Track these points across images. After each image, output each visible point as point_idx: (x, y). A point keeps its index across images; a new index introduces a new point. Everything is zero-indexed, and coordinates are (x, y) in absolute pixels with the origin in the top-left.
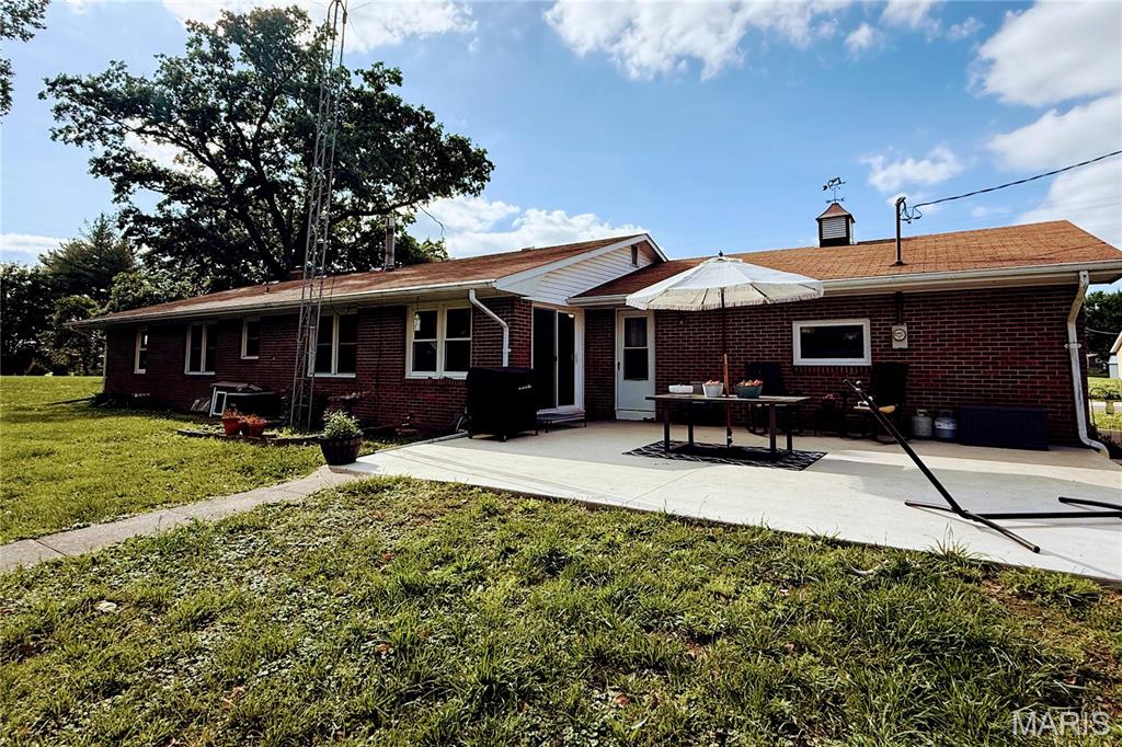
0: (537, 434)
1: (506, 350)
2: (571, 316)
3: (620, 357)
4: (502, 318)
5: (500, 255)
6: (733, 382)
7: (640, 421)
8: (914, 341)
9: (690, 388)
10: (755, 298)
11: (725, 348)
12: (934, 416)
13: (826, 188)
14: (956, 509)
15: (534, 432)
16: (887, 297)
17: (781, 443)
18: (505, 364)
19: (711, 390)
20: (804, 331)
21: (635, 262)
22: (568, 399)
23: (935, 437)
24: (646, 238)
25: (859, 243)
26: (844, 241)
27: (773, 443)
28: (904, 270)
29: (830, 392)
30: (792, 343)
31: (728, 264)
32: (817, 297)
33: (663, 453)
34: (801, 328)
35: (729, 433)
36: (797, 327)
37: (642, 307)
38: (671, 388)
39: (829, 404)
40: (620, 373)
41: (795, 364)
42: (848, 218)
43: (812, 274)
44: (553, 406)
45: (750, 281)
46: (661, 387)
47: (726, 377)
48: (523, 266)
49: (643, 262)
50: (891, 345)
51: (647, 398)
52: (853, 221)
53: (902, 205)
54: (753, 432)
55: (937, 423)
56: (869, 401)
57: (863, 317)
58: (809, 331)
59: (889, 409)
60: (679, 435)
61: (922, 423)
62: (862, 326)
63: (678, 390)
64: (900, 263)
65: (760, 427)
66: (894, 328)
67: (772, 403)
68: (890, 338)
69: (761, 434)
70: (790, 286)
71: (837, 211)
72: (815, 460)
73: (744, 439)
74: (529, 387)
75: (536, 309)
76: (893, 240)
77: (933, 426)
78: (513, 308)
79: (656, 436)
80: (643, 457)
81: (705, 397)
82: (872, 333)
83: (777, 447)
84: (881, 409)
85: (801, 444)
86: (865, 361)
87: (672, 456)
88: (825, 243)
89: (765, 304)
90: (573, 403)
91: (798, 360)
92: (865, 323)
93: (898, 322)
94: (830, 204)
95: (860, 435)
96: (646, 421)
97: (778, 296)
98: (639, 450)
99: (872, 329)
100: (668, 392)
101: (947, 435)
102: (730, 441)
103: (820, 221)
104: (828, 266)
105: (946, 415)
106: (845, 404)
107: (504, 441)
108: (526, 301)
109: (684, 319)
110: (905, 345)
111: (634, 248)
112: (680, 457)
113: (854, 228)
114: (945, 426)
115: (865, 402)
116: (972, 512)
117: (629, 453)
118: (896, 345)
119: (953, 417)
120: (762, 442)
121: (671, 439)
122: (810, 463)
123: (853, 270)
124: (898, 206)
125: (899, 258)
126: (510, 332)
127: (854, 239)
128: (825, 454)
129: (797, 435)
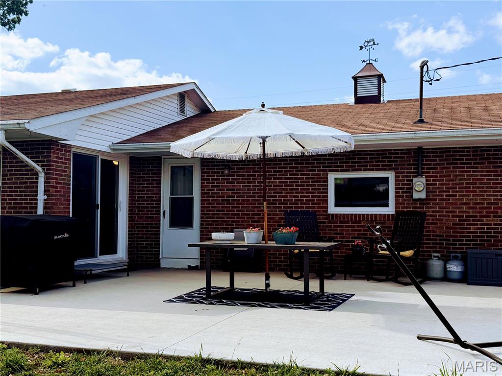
0: (74, 285)
1: (41, 197)
2: (116, 163)
3: (165, 205)
4: (37, 162)
5: (35, 95)
6: (272, 229)
7: (183, 270)
8: (431, 192)
9: (231, 235)
10: (293, 149)
11: (264, 196)
12: (446, 259)
13: (361, 48)
14: (457, 340)
15: (71, 283)
16: (408, 151)
17: (314, 286)
18: (40, 211)
19: (251, 237)
20: (338, 182)
21: (182, 111)
22: (110, 247)
23: (446, 278)
24: (193, 87)
25: (389, 102)
26: (375, 99)
27: (307, 286)
28: (424, 127)
29: (360, 238)
30: (327, 193)
31: (269, 115)
32: (348, 150)
33: (204, 299)
34: (336, 179)
35: (268, 278)
36: (332, 178)
37: (187, 155)
38: (214, 235)
39: (357, 250)
40: (165, 222)
41: (329, 212)
42: (380, 77)
43: (346, 128)
44: (93, 255)
45: (289, 132)
46: (205, 235)
47: (266, 224)
48: (61, 108)
49: (190, 111)
50: (412, 196)
51: (190, 245)
52: (384, 81)
53: (425, 67)
54: (291, 277)
55: (448, 266)
56: (387, 244)
57: (389, 169)
58: (342, 182)
59: (408, 253)
60: (221, 281)
61: (436, 266)
62: (387, 178)
63: (220, 237)
64: (421, 121)
65: (296, 271)
66: (415, 180)
67: (307, 249)
68: (410, 189)
69: (297, 279)
70: (325, 138)
71: (370, 70)
72: (344, 301)
73: (281, 283)
74: (66, 235)
75: (76, 155)
76: (416, 100)
77: (445, 268)
78: (50, 153)
79: (198, 283)
80: (184, 304)
81: (246, 243)
82: (396, 185)
83: (311, 290)
84: (402, 253)
85: (333, 287)
86: (390, 210)
87: (213, 301)
88: (359, 100)
89: (303, 155)
90: (116, 253)
91: (333, 209)
92: (390, 175)
93: (417, 174)
94: (365, 64)
95: (384, 277)
96: (191, 268)
97: (315, 147)
98: (181, 297)
99: (396, 181)
100: (211, 239)
101: (456, 276)
102: (268, 285)
103: (355, 79)
104: (360, 121)
105: (456, 258)
106: (372, 250)
107: (36, 294)
108: (65, 146)
109: (229, 169)
110: (423, 195)
111: (182, 96)
112: (220, 302)
113: (385, 87)
114: (455, 268)
115: (384, 246)
116: (471, 341)
117: (170, 301)
118: (416, 196)
119: (462, 260)
120: (297, 286)
121: (213, 285)
122: (339, 304)
123: (382, 125)
124: (422, 68)
125: (421, 117)
126: (46, 178)
127: (385, 98)
128: (353, 295)
129: (329, 278)
